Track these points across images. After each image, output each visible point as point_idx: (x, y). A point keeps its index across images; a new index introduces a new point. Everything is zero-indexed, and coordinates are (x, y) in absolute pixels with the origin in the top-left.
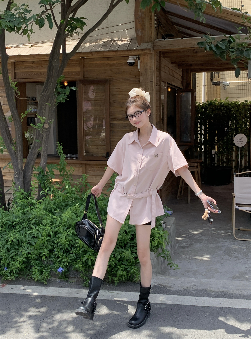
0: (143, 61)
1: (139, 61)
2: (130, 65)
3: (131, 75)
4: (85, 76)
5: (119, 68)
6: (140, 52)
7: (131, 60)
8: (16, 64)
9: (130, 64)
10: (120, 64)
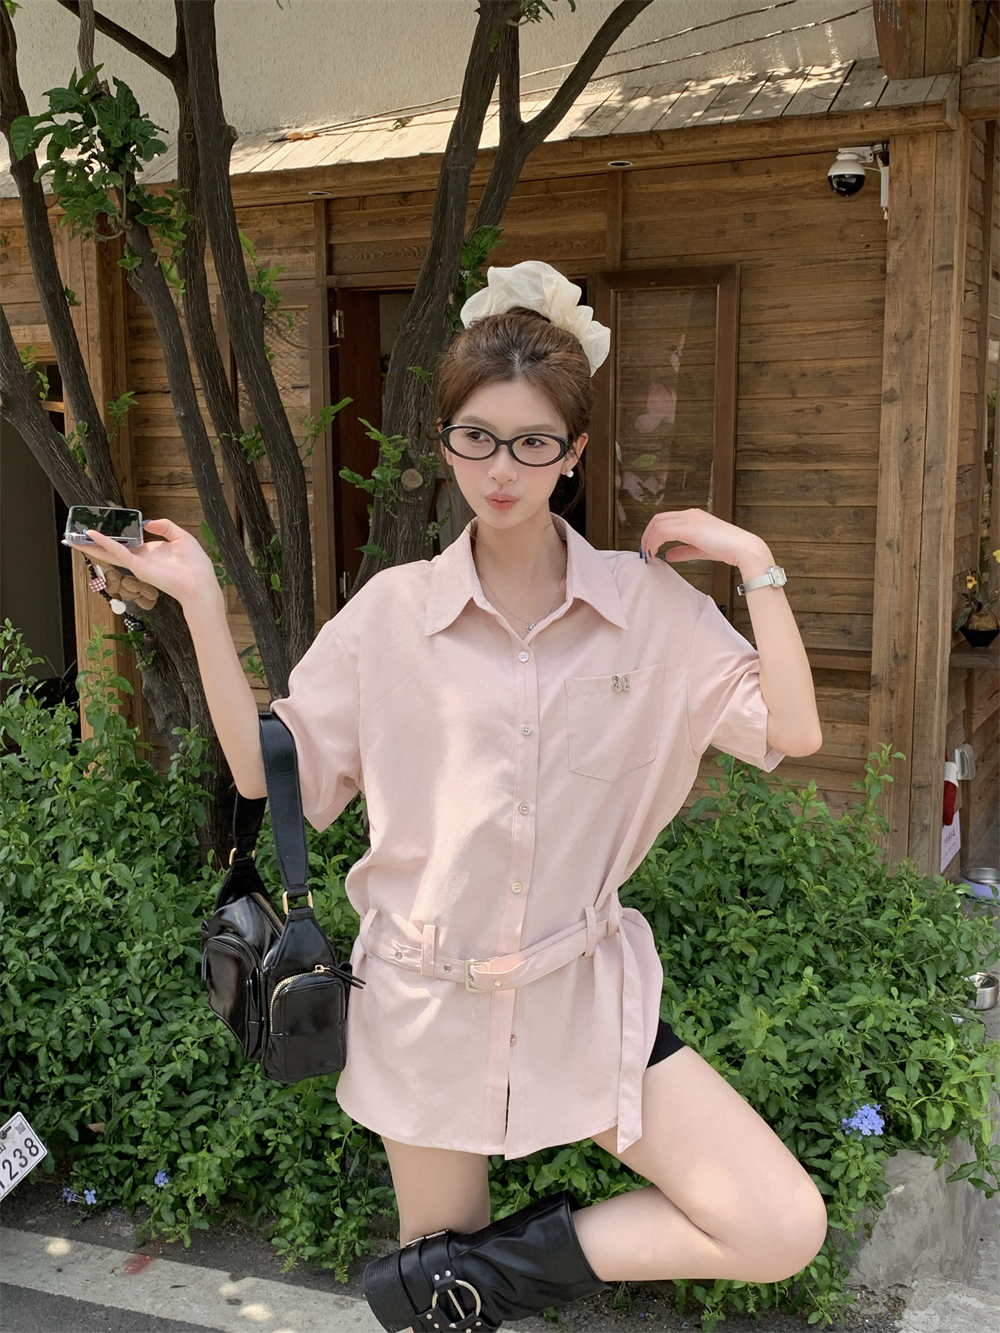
0: (905, 167)
1: (884, 171)
2: (839, 192)
3: (843, 239)
4: (631, 254)
5: (786, 207)
6: (894, 124)
7: (846, 165)
8: (335, 207)
9: (840, 184)
10: (792, 188)
